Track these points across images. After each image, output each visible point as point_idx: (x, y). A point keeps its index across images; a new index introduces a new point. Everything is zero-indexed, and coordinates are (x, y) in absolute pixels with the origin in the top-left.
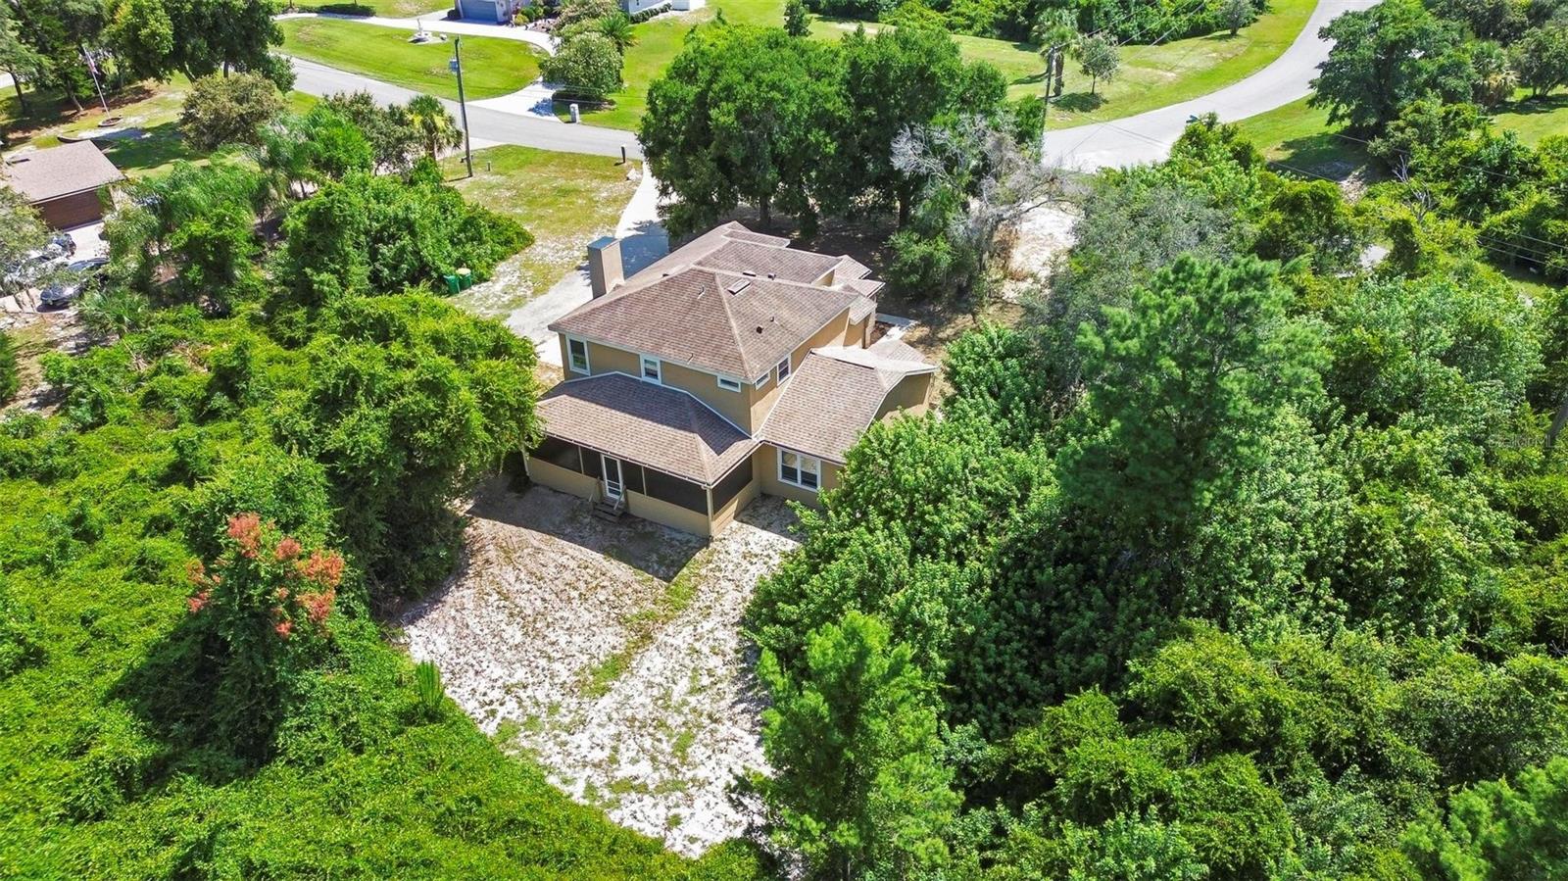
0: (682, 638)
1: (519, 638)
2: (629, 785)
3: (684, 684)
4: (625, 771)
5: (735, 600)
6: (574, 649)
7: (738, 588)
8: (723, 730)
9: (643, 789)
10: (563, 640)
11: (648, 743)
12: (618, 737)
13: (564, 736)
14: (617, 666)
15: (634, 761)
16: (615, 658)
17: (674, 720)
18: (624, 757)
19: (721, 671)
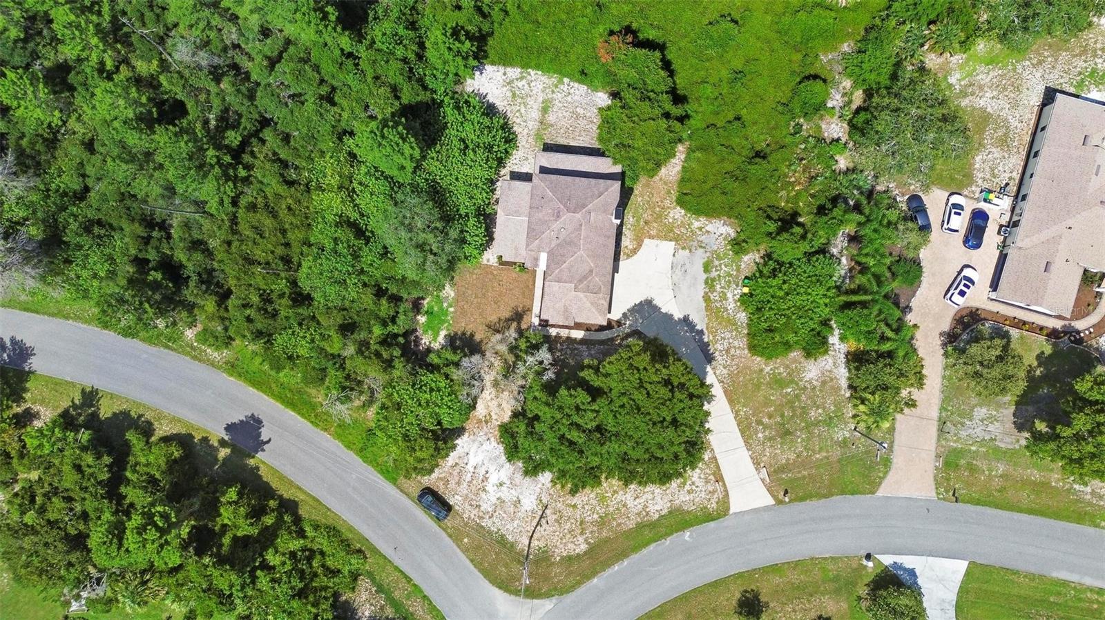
0: (531, 124)
1: (578, 109)
2: (522, 78)
3: (523, 111)
4: (524, 82)
5: (522, 141)
6: (560, 111)
7: (523, 146)
8: (505, 103)
9: (517, 79)
10: (565, 114)
11: (523, 92)
12: (531, 91)
13: (545, 85)
14: (545, 110)
15: (523, 86)
16: (546, 113)
17: (519, 100)
18: (526, 86)
19: (515, 119)
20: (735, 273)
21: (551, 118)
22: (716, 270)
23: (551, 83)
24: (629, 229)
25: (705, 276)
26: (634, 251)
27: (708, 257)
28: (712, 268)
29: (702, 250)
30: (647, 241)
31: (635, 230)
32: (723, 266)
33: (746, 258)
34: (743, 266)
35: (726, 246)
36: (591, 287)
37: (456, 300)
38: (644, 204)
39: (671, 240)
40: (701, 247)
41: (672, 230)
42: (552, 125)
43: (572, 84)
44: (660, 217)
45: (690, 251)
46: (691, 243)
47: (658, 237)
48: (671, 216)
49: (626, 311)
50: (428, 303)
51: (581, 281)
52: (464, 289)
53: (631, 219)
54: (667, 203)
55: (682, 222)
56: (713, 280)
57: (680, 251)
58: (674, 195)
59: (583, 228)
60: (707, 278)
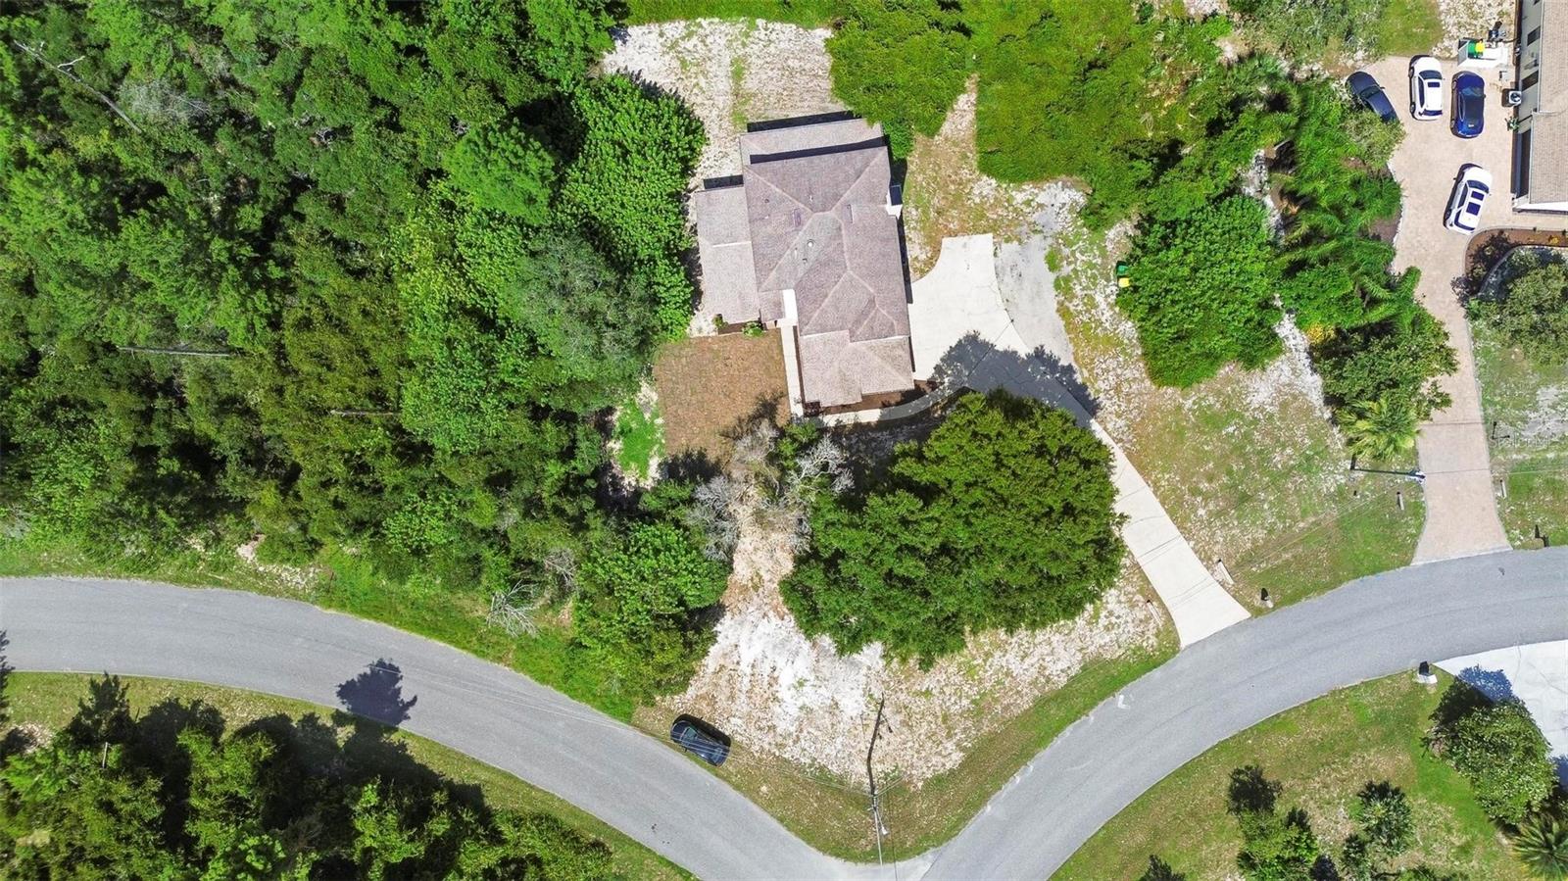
0: (720, 101)
1: (790, 62)
2: (690, 35)
3: (703, 83)
4: (695, 40)
5: (712, 129)
6: (761, 72)
7: (716, 136)
8: (673, 78)
9: (683, 38)
10: (770, 73)
11: (697, 56)
12: (710, 51)
13: (729, 37)
14: (737, 75)
15: (695, 46)
16: (741, 79)
17: (694, 69)
18: (700, 45)
19: (693, 99)
20: (1099, 261)
21: (750, 84)
22: (1069, 264)
23: (737, 31)
24: (915, 228)
25: (1052, 276)
26: (931, 263)
27: (1051, 246)
28: (1062, 261)
29: (1038, 237)
30: (946, 241)
31: (923, 228)
32: (1078, 255)
33: (1111, 234)
34: (1110, 247)
35: (1075, 221)
36: (877, 329)
37: (663, 404)
38: (928, 184)
39: (985, 232)
40: (1035, 231)
41: (983, 216)
42: (755, 95)
43: (770, 26)
44: (957, 200)
45: (1020, 242)
46: (1018, 229)
47: (964, 231)
48: (977, 192)
49: (939, 362)
50: (619, 419)
51: (858, 322)
52: (671, 385)
53: (914, 212)
54: (965, 174)
55: (996, 199)
56: (1067, 279)
57: (1004, 245)
58: (974, 158)
59: (843, 232)
60: (1057, 279)
